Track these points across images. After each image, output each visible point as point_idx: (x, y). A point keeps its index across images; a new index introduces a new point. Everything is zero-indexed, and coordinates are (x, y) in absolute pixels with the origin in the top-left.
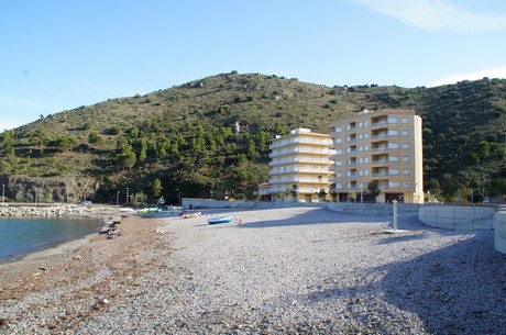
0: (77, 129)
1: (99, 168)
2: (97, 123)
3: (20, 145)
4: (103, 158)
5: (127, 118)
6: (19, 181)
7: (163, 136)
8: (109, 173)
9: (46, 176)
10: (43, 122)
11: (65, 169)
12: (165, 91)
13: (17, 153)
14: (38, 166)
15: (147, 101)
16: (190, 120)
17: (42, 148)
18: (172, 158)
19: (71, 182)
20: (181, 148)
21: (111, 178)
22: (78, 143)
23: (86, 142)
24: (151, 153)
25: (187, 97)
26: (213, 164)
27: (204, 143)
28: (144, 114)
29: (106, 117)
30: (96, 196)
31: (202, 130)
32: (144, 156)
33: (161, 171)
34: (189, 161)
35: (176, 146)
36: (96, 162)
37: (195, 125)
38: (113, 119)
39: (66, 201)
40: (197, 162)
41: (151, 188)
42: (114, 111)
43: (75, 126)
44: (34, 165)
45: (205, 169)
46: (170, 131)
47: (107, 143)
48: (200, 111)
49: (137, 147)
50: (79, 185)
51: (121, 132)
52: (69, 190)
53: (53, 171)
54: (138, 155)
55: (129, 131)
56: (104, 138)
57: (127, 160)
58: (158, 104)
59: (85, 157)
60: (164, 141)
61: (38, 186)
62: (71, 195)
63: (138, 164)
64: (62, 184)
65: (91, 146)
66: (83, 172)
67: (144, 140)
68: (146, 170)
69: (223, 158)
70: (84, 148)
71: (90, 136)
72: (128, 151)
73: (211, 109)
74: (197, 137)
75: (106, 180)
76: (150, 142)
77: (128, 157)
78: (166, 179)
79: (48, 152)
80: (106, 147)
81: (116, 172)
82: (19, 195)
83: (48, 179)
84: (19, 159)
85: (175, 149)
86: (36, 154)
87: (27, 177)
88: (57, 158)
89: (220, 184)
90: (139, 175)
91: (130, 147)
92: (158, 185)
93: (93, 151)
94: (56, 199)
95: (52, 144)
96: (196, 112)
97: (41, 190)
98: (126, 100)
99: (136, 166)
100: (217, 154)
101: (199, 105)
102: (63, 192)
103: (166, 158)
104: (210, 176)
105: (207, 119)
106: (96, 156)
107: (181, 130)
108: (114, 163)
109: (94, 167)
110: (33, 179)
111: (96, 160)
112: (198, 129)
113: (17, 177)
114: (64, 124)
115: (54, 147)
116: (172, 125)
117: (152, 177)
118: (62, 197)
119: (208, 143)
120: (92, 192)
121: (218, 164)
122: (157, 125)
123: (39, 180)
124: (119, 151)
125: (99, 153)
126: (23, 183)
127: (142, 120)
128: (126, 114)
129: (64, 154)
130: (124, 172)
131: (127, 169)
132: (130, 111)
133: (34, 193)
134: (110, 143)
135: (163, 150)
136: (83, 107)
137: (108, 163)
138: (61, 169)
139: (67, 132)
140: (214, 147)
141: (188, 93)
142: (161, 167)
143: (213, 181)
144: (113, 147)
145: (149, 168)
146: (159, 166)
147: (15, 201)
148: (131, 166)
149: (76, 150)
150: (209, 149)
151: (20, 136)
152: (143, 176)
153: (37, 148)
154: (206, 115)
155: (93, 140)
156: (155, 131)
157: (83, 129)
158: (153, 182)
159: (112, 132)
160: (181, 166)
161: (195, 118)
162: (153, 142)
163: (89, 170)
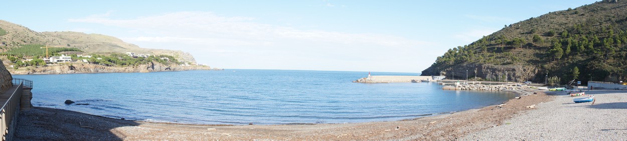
0: (527, 33)
1: (539, 59)
2: (540, 28)
3: (491, 45)
4: (542, 52)
5: (561, 25)
6: (488, 68)
7: (584, 37)
8: (545, 62)
9: (504, 64)
10: (506, 29)
11: (516, 59)
12: (590, 5)
13: (488, 50)
14: (500, 58)
15: (576, 13)
16: (604, 25)
17: (503, 46)
18: (588, 52)
19: (519, 68)
20: (596, 45)
21: (546, 66)
22: (526, 42)
23: (531, 42)
24: (574, 49)
25: (605, 9)
26: (617, 57)
27: (612, 42)
28: (572, 22)
29: (546, 24)
30: (536, 78)
31: (612, 32)
32: (569, 50)
33: (580, 61)
34: (600, 54)
35: (592, 44)
36: (537, 55)
37: (608, 29)
38: (551, 26)
39: (516, 81)
40: (605, 55)
41: (572, 73)
42: (552, 20)
43: (526, 31)
44: (497, 58)
45: (611, 61)
46: (590, 33)
47: (545, 42)
48: (613, 19)
49: (565, 44)
50: (525, 70)
51: (556, 35)
52: (518, 74)
53: (509, 61)
54: (565, 50)
55: (560, 34)
56: (543, 38)
57: (556, 54)
58: (583, 15)
59: (530, 52)
60: (584, 40)
61: (499, 71)
62: (519, 77)
63: (565, 56)
64: (514, 70)
65: (534, 44)
66: (528, 62)
67: (570, 39)
68: (569, 60)
69: (625, 53)
70: (529, 46)
71: (534, 38)
72: (559, 47)
73: (621, 18)
74: (609, 37)
75: (542, 67)
76: (574, 41)
77: (557, 51)
78: (583, 67)
79: (506, 49)
80: (545, 45)
81: (550, 62)
82: (488, 77)
83: (505, 66)
84: (489, 54)
85: (591, 46)
86: (499, 50)
87: (493, 65)
88: (512, 53)
89: (621, 72)
90: (564, 64)
91: (560, 45)
92: (577, 71)
93: (536, 48)
94: (510, 79)
95: (509, 43)
96: (610, 20)
97: (500, 73)
98: (561, 13)
99: (563, 57)
100: (621, 50)
101: (613, 15)
102: (514, 75)
103: (584, 52)
104: (614, 65)
105: (617, 25)
106: (537, 51)
107: (597, 32)
108: (548, 55)
109: (535, 58)
110: (496, 67)
111: (537, 54)
112: (609, 32)
113: (487, 65)
114: (519, 30)
115: (510, 45)
116: (592, 29)
117: (573, 65)
118: (513, 78)
119: (615, 42)
120: (533, 75)
121: (621, 57)
122: (580, 29)
123: (499, 67)
124: (552, 47)
125: (539, 48)
126: (490, 69)
127: (570, 25)
128: (560, 22)
129: (516, 50)
130: (555, 62)
131: (557, 59)
132: (563, 20)
133: (496, 76)
134: (547, 42)
135: (582, 47)
136: (532, 19)
137: (544, 56)
138: (513, 59)
139: (520, 36)
140: (619, 45)
141: (606, 7)
142: (581, 58)
143: (615, 69)
144: (549, 45)
145: (572, 59)
146: (579, 58)
147: (486, 80)
148: (559, 58)
149: (524, 47)
150: (616, 46)
151: (491, 40)
152: (567, 64)
153: (500, 46)
154: (617, 22)
155: (535, 40)
156: (579, 33)
157: (530, 33)
158: (573, 69)
159: (549, 34)
160: (594, 58)
161: (609, 24)
162: (576, 41)
163: (532, 60)
